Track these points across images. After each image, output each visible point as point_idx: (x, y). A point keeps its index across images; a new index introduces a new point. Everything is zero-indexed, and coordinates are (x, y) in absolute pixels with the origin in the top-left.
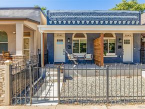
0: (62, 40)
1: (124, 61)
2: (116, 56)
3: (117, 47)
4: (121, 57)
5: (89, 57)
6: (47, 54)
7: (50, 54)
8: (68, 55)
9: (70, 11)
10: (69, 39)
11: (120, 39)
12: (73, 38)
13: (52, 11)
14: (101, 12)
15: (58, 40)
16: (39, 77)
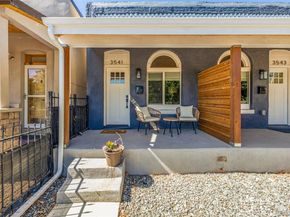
0: (123, 74)
1: (270, 123)
2: (253, 112)
3: (255, 90)
4: (264, 113)
5: (187, 113)
6: (87, 106)
7: (93, 107)
8: (138, 109)
9: (142, 4)
10: (139, 70)
11: (261, 71)
12: (150, 70)
13: (100, 5)
14: (216, 5)
15: (112, 74)
16: (51, 175)
